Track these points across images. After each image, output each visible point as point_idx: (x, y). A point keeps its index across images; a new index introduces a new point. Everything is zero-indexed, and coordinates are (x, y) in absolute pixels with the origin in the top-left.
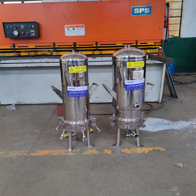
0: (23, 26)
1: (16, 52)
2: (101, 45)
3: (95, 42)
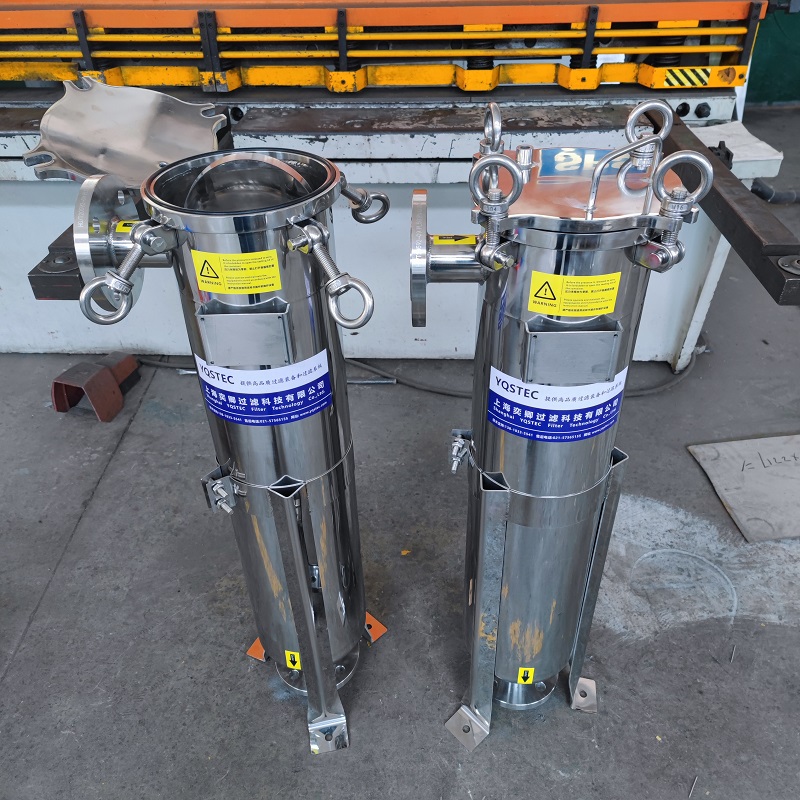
2: (368, 30)
3: (335, 11)
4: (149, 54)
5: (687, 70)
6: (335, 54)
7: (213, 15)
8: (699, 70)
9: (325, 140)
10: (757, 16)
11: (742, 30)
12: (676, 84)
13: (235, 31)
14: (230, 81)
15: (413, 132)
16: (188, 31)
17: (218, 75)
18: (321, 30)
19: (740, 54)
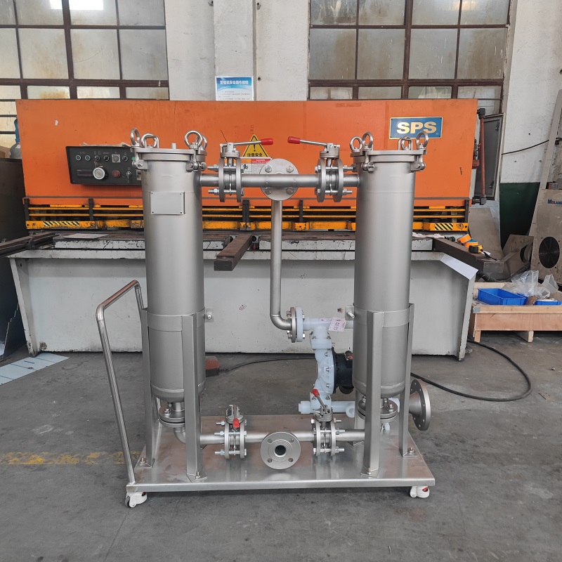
0: (119, 156)
1: (96, 219)
2: (311, 207)
3: (298, 200)
4: (220, 216)
5: (443, 224)
6: (297, 216)
7: (248, 201)
8: (448, 224)
9: (298, 243)
10: (468, 205)
11: (464, 210)
12: (440, 229)
13: (256, 207)
14: (252, 226)
15: (334, 240)
16: (237, 207)
17: (248, 224)
18: (292, 207)
19: (464, 218)
